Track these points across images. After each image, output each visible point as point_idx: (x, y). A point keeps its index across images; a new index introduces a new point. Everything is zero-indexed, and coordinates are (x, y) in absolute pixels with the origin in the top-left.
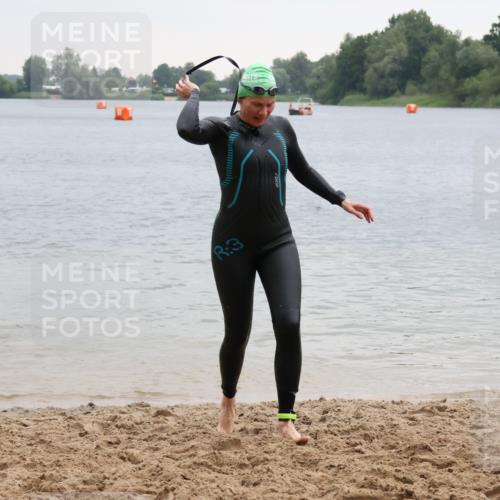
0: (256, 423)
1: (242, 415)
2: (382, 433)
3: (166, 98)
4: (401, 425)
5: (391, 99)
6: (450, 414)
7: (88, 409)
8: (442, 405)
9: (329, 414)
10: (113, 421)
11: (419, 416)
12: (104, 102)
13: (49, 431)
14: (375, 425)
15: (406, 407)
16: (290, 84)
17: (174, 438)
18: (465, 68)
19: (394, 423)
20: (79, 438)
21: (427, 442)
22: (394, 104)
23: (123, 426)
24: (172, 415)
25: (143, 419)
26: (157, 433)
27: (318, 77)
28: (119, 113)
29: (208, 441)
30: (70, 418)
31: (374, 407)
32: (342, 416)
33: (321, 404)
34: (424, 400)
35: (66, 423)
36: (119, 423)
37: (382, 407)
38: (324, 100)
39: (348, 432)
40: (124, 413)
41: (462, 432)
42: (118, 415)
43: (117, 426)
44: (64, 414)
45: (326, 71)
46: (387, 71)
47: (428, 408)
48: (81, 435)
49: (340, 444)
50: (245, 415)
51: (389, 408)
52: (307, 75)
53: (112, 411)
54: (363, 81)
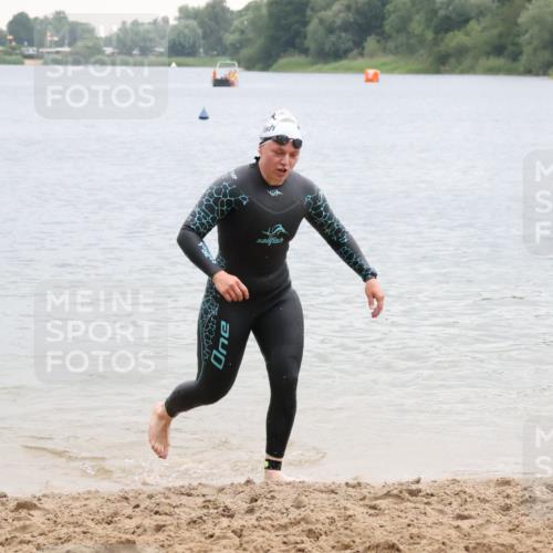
0: (157, 517)
1: (137, 506)
2: (333, 528)
3: (27, 61)
4: (359, 517)
5: (344, 62)
6: (426, 500)
8: (414, 487)
9: (259, 503)
11: (383, 503)
14: (322, 517)
15: (365, 492)
16: (202, 42)
17: (41, 540)
18: (447, 18)
19: (349, 513)
21: (394, 539)
22: (348, 70)
24: (39, 509)
26: (17, 534)
27: (242, 32)
29: (91, 543)
31: (322, 492)
32: (277, 505)
33: (247, 489)
34: (390, 482)
37: (333, 492)
38: (250, 65)
39: (284, 527)
41: (441, 524)
45: (253, 22)
46: (339, 22)
47: (395, 492)
49: (274, 544)
50: (142, 506)
51: (342, 492)
52: (226, 31)
54: (305, 37)
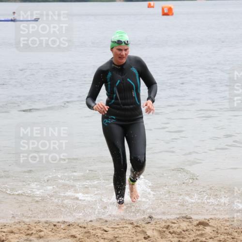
7: (149, 220)
10: (167, 229)
12: (152, 3)
13: (123, 235)
20: (144, 240)
23: (174, 232)
25: (188, 228)
28: (166, 11)
30: (137, 226)
35: (134, 230)
36: (171, 230)
40: (174, 223)
42: (171, 224)
43: (170, 232)
44: (132, 224)
48: (145, 238)
53: (166, 222)
